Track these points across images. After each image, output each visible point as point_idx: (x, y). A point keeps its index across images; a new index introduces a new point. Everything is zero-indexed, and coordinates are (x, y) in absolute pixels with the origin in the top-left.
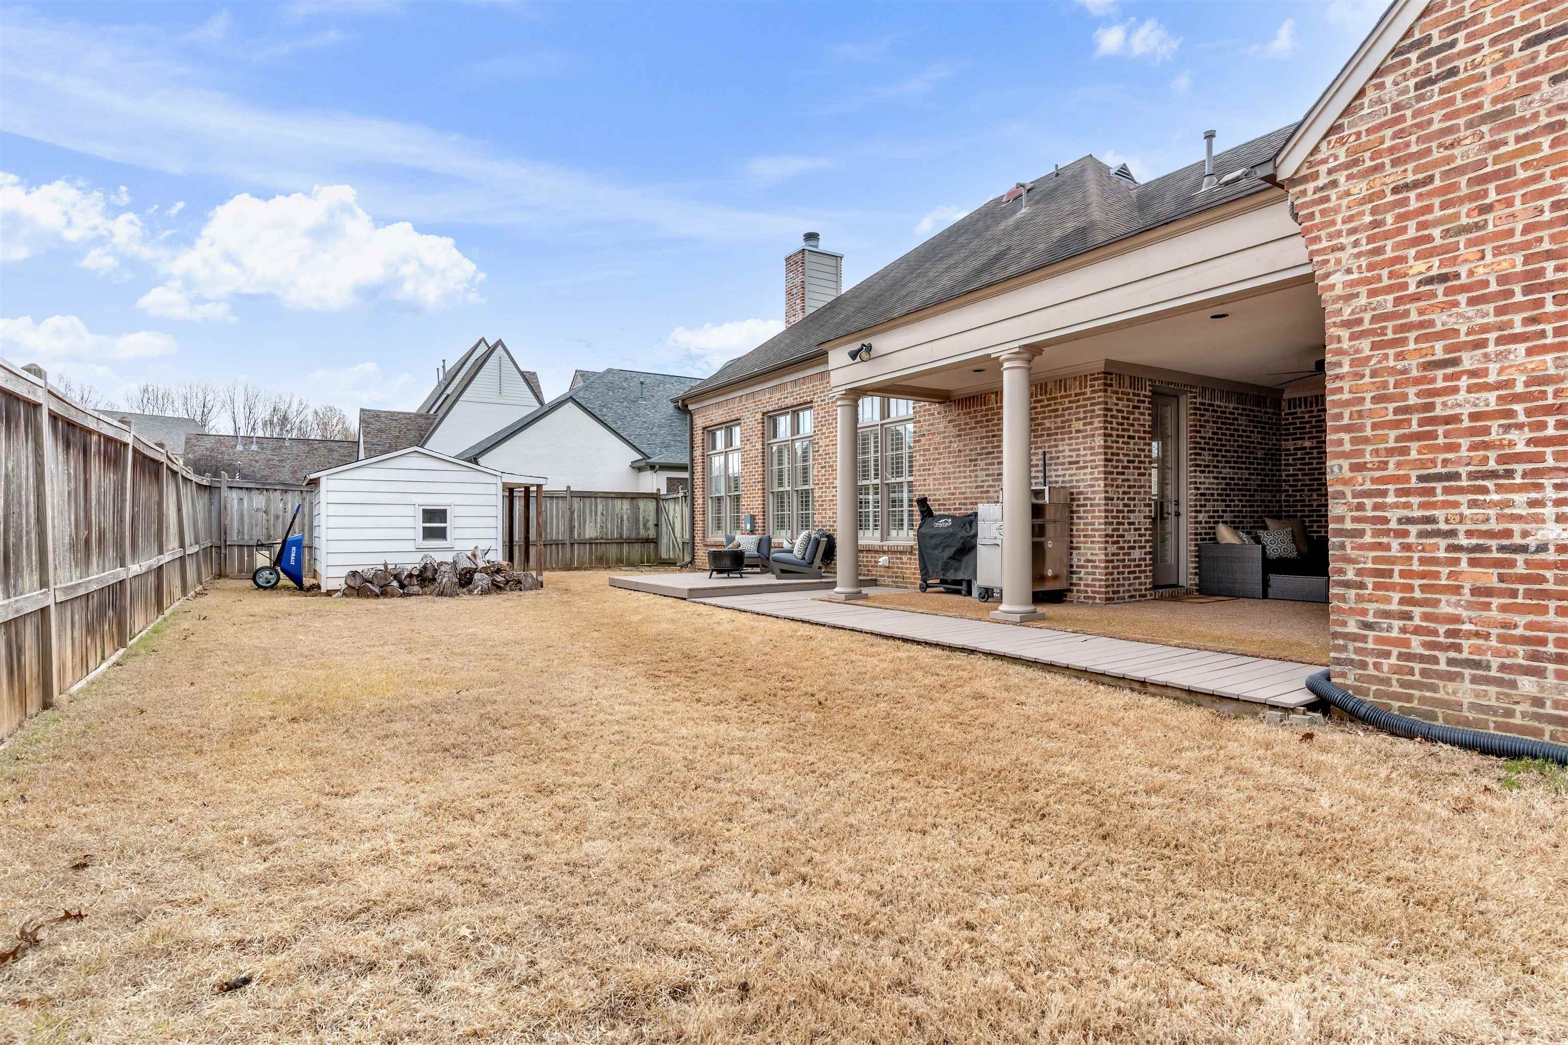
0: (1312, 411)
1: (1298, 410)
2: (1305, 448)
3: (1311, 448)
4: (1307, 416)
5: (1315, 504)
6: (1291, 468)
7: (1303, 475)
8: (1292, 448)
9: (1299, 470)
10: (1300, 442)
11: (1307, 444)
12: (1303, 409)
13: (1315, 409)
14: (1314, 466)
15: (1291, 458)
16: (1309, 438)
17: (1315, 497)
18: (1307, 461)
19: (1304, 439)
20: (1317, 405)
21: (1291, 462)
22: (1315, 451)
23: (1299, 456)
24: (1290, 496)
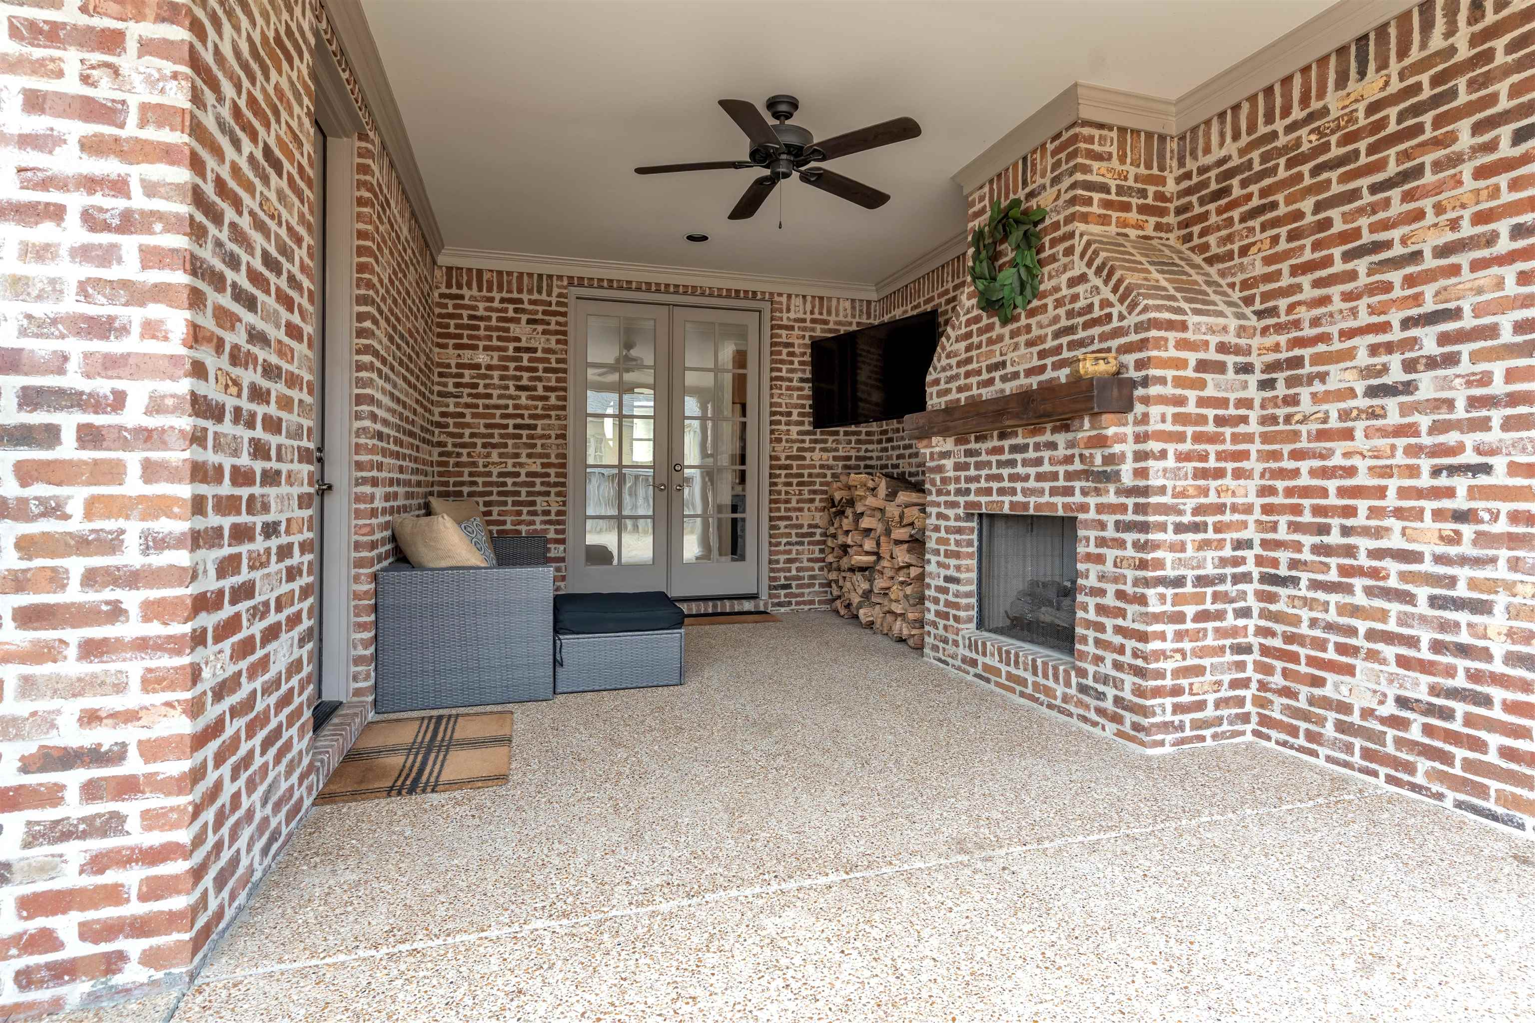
0: (491, 300)
1: (465, 291)
2: (477, 366)
3: (489, 367)
4: (481, 305)
5: (495, 471)
6: (451, 401)
7: (474, 415)
8: (453, 363)
9: (467, 406)
10: (467, 353)
11: (482, 358)
12: (475, 292)
13: (498, 296)
14: (494, 401)
15: (451, 381)
16: (486, 348)
17: (495, 457)
18: (481, 390)
19: (475, 347)
20: (500, 289)
21: (451, 388)
22: (496, 374)
23: (467, 379)
24: (449, 454)
